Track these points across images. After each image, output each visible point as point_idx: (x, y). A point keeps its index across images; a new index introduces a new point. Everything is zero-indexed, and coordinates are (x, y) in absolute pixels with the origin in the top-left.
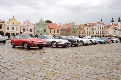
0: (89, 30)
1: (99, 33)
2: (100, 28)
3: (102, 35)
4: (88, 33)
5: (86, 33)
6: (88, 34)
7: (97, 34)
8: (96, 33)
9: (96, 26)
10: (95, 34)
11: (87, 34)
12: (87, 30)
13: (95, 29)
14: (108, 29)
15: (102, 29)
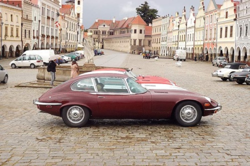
0: (14, 23)
1: (44, 36)
2: (48, 18)
3: (52, 44)
4: (12, 36)
5: (6, 35)
6: (12, 39)
7: (40, 38)
8: (35, 35)
9: (37, 7)
10: (34, 37)
11: (9, 38)
12: (9, 22)
13: (33, 19)
14: (63, 22)
15: (53, 19)
